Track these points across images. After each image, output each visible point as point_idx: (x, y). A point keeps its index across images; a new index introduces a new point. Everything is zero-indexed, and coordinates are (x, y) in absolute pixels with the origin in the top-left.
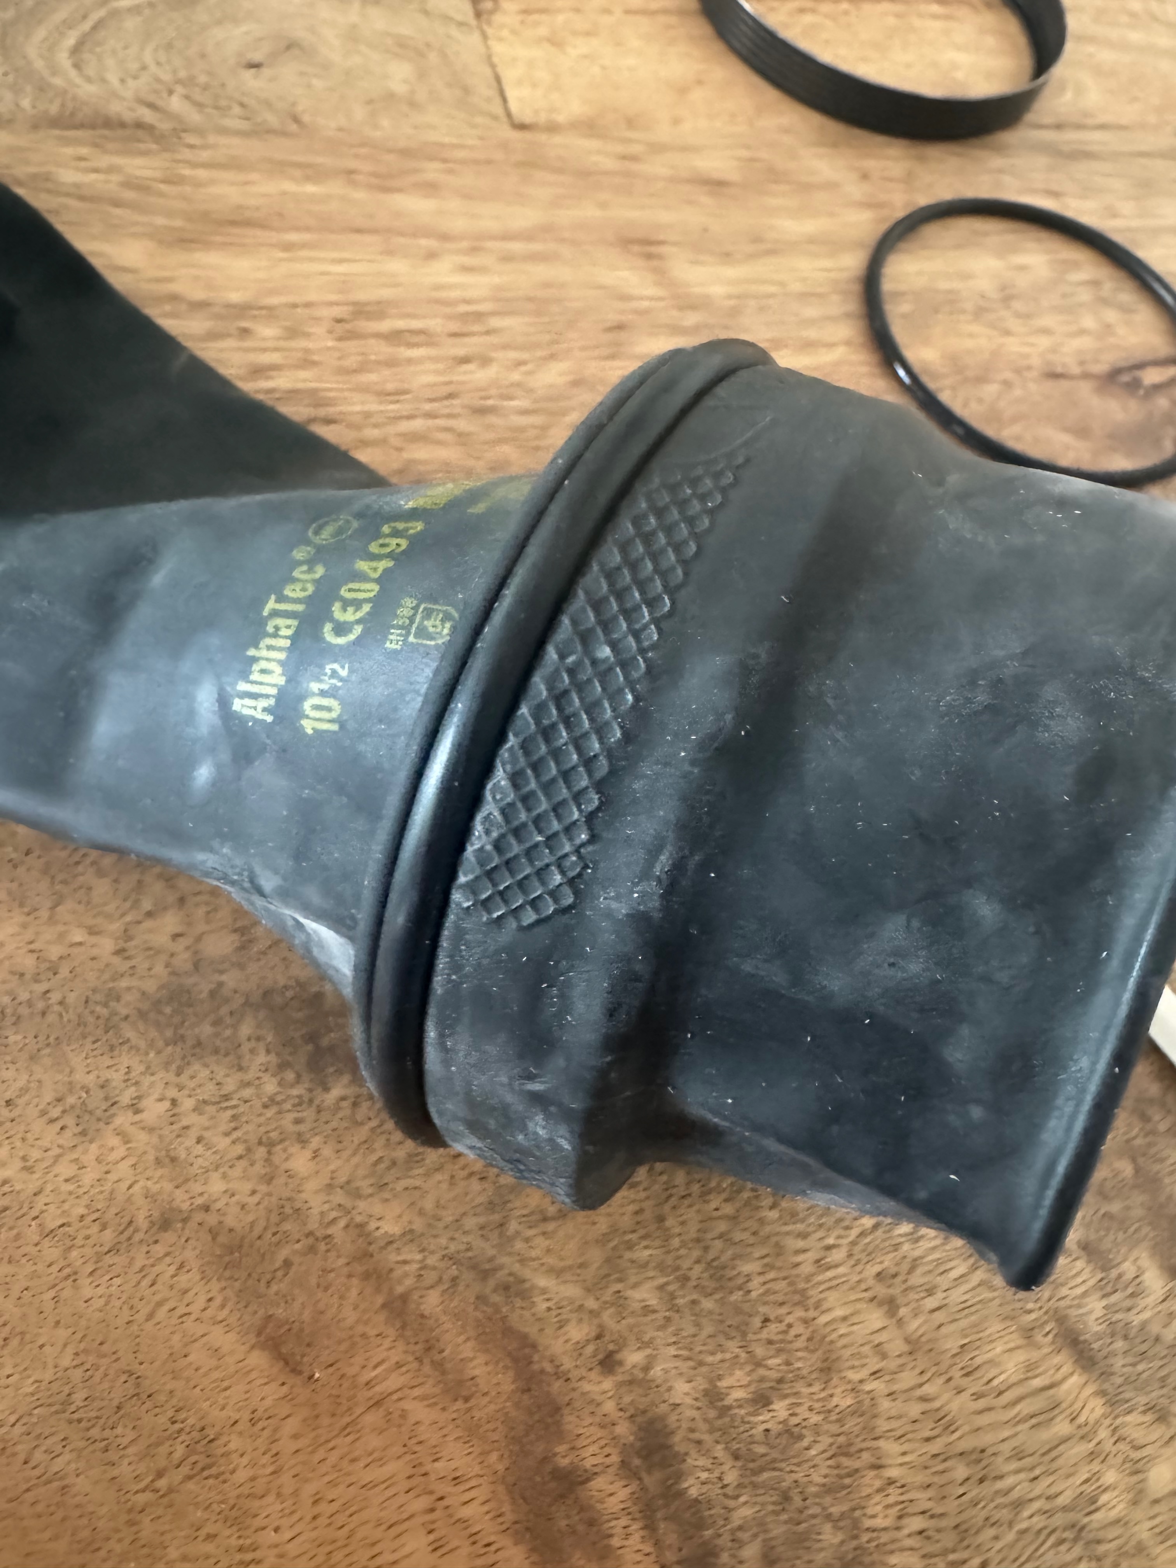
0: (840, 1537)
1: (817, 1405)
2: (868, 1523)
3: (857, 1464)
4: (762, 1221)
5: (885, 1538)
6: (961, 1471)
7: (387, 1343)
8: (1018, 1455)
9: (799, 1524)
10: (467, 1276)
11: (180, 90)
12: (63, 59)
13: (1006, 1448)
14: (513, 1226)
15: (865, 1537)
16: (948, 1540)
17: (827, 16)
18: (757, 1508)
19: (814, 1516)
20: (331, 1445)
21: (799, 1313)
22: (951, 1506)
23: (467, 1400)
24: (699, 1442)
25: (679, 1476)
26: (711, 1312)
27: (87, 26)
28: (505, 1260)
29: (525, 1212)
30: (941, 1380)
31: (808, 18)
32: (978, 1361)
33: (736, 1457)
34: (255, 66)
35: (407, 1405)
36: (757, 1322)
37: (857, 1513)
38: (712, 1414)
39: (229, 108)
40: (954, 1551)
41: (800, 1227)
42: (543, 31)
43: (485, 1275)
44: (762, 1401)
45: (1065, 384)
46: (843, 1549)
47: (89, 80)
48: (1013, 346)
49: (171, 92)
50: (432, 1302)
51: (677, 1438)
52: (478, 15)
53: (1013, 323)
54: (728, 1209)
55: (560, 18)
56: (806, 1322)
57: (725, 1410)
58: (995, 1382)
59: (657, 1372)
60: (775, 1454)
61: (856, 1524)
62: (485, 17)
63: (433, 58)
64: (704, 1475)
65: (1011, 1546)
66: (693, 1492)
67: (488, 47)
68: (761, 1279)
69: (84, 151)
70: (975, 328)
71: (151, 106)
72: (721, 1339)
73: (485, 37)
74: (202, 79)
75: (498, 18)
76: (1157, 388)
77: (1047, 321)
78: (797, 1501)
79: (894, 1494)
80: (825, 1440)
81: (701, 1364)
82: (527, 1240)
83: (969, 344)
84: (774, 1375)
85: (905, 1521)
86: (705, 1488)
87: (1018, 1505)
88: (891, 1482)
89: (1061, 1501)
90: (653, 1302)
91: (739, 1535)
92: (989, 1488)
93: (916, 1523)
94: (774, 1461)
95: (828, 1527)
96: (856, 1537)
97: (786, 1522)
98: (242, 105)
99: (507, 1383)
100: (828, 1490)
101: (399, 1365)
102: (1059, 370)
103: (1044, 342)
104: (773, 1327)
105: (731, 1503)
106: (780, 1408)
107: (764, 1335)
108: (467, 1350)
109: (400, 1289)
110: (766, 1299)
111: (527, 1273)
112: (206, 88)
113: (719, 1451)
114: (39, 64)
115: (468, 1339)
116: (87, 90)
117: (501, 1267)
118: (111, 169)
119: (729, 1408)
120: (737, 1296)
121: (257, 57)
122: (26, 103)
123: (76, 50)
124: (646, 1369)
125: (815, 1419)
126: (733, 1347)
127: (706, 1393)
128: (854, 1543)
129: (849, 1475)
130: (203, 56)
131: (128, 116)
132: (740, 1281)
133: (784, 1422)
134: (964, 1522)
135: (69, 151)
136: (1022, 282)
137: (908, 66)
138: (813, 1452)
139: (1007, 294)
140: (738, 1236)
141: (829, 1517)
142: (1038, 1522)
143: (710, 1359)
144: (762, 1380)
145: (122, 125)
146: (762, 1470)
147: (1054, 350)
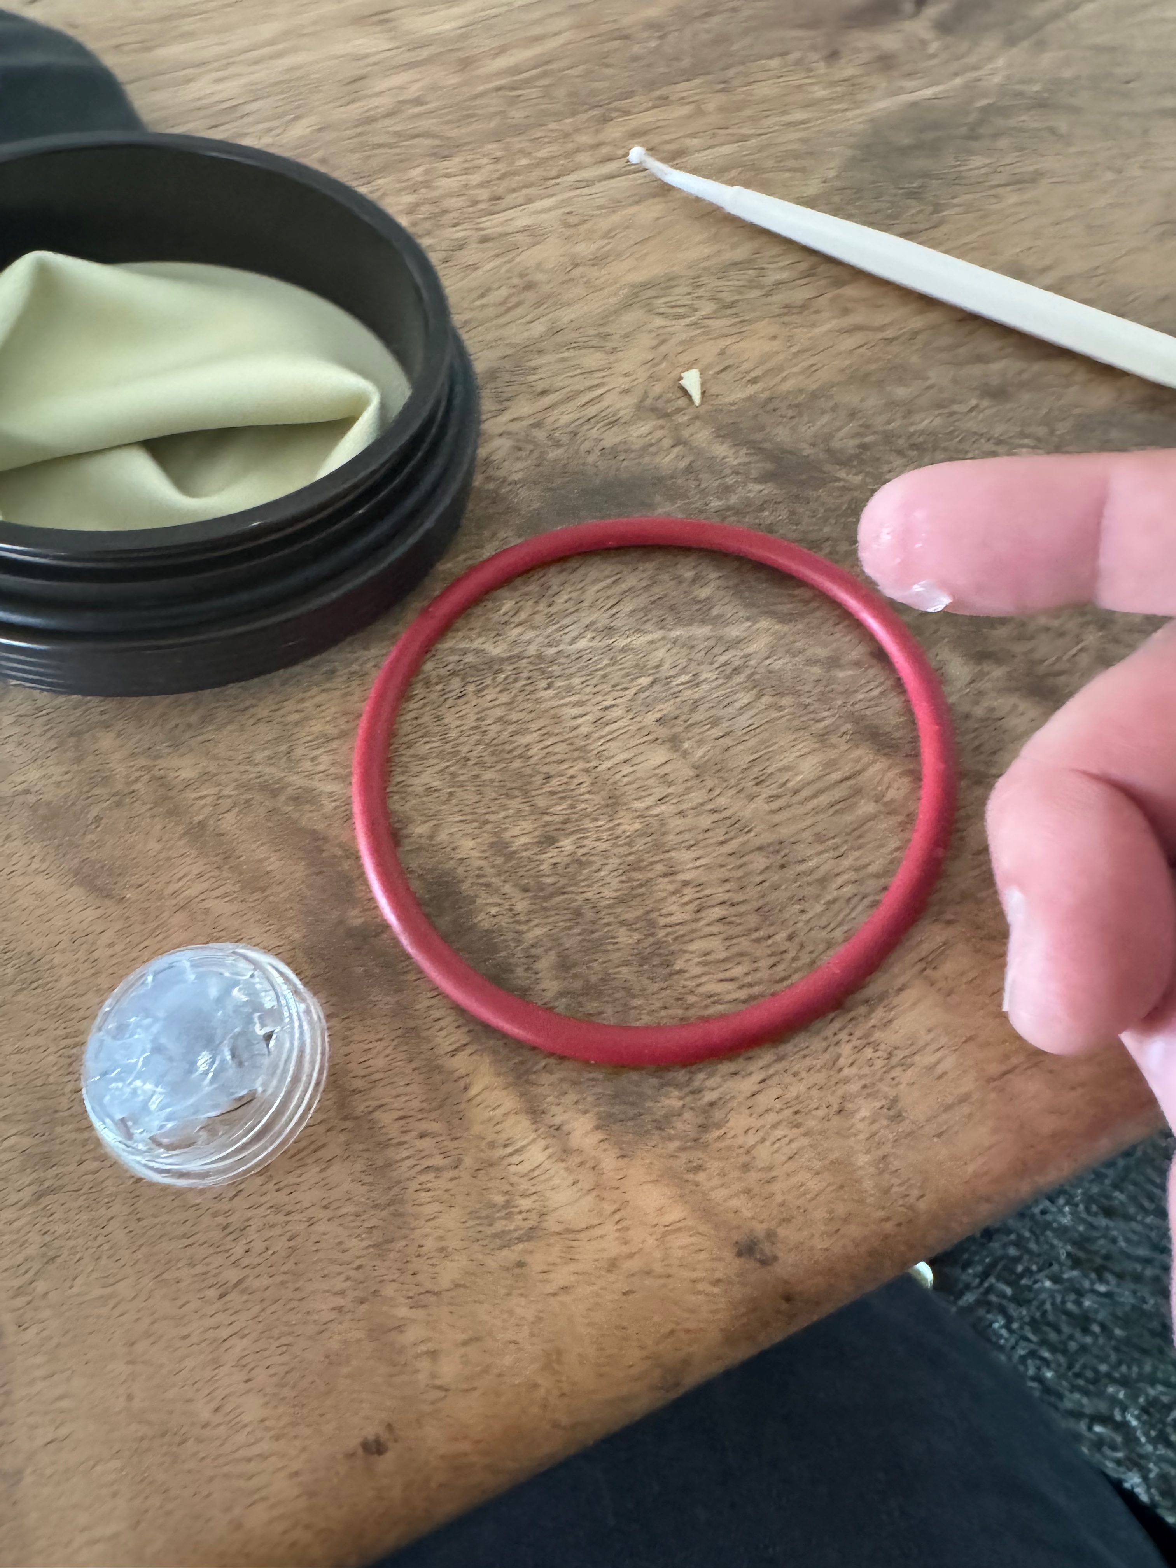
0: (636, 936)
1: (605, 836)
2: (663, 921)
3: (650, 875)
4: (538, 701)
5: (681, 930)
6: (759, 862)
7: (189, 860)
8: (820, 838)
9: (592, 932)
10: (259, 797)
13: (807, 836)
14: (299, 751)
15: (661, 933)
16: (753, 920)
18: (549, 927)
19: (608, 924)
20: (142, 946)
21: (581, 765)
22: (752, 892)
23: (263, 890)
24: (488, 885)
25: (470, 913)
26: (492, 781)
28: (293, 778)
29: (309, 738)
30: (733, 791)
32: (769, 771)
33: (526, 890)
35: (208, 904)
36: (538, 780)
37: (655, 915)
38: (499, 861)
40: (757, 930)
41: (575, 698)
43: (274, 794)
44: (548, 840)
46: (640, 946)
50: (229, 822)
51: (465, 886)
54: (504, 698)
56: (587, 771)
57: (510, 856)
58: (790, 785)
59: (442, 836)
60: (563, 881)
61: (652, 924)
64: (493, 911)
65: (820, 915)
66: (486, 925)
68: (542, 745)
72: (504, 801)
78: (590, 915)
79: (689, 893)
80: (614, 862)
81: (487, 822)
82: (313, 759)
84: (557, 819)
85: (702, 914)
86: (495, 921)
87: (823, 881)
88: (686, 884)
89: (871, 869)
90: (436, 784)
91: (533, 951)
92: (790, 873)
93: (718, 912)
94: (564, 887)
95: (623, 931)
96: (653, 934)
97: (579, 934)
99: (300, 870)
100: (620, 901)
101: (200, 875)
104: (555, 782)
105: (523, 928)
106: (567, 844)
107: (547, 789)
108: (262, 852)
109: (197, 819)
110: (547, 760)
111: (315, 783)
113: (507, 888)
115: (262, 844)
117: (289, 784)
119: (515, 852)
120: (517, 764)
124: (431, 837)
125: (604, 846)
126: (515, 804)
127: (492, 845)
128: (651, 940)
129: (641, 886)
132: (519, 751)
133: (573, 854)
134: (767, 904)
138: (602, 874)
140: (514, 717)
141: (623, 923)
142: (848, 890)
143: (491, 818)
144: (547, 824)
146: (552, 895)
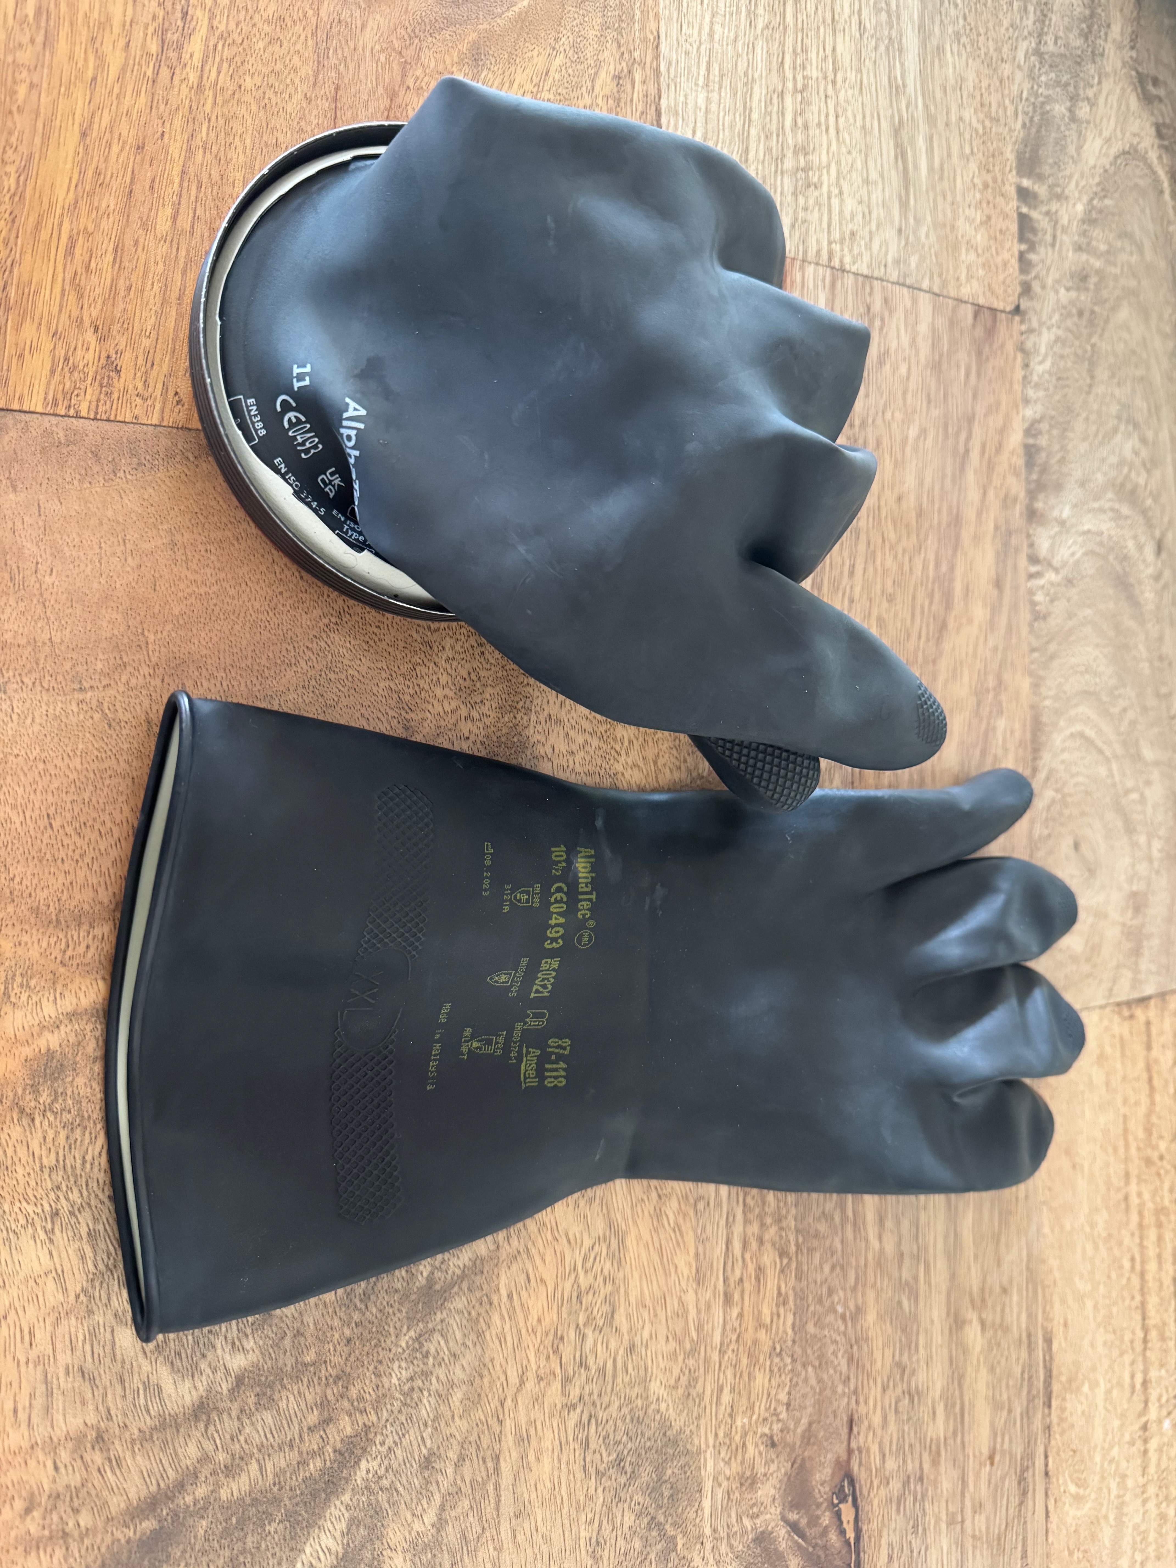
11: (1059, 796)
12: (1077, 728)
17: (1129, 1279)
27: (1100, 744)
31: (1127, 1264)
34: (1076, 846)
39: (1047, 827)
42: (1108, 1050)
45: (845, 1431)
47: (1064, 741)
48: (875, 1392)
49: (1057, 791)
52: (1118, 1004)
53: (891, 1396)
55: (1119, 1066)
62: (1116, 1009)
63: (1086, 968)
67: (1094, 1008)
69: (1018, 734)
70: (889, 1361)
71: (1047, 779)
73: (1102, 1007)
74: (1067, 812)
75: (1116, 1018)
76: (838, 1515)
77: (892, 1427)
83: (878, 1355)
98: (1049, 836)
102: (855, 1429)
103: (877, 1420)
112: (1061, 814)
114: (1073, 713)
116: (1058, 740)
118: (1006, 750)
121: (1084, 848)
122: (1047, 703)
123: (1082, 735)
130: (1083, 814)
131: (1040, 763)
135: (1017, 726)
136: (924, 1411)
137: (1092, 1345)
139: (913, 1395)
145: (1035, 759)
147: (870, 1427)
